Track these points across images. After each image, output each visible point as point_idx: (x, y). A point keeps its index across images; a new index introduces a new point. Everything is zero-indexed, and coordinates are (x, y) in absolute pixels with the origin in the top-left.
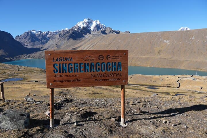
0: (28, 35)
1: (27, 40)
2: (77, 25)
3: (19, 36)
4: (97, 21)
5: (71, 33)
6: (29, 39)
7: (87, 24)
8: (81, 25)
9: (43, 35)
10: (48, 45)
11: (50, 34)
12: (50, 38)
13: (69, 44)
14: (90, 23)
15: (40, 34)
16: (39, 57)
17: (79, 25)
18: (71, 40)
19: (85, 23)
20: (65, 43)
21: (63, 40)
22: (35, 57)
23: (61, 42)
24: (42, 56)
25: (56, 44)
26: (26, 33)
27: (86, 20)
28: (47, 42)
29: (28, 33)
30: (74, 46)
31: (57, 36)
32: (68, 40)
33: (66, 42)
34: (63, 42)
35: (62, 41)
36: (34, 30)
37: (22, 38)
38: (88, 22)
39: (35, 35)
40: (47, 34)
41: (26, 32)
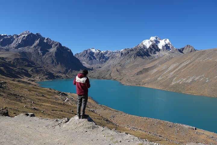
0: (87, 53)
1: (85, 58)
2: (142, 44)
3: (78, 54)
4: (166, 40)
5: (138, 50)
6: (88, 58)
7: (154, 42)
8: (147, 43)
9: (102, 54)
10: (108, 64)
11: (109, 54)
12: (109, 58)
13: (136, 63)
14: (157, 42)
15: (99, 53)
16: (99, 77)
17: (144, 43)
18: (139, 59)
19: (152, 41)
20: (130, 62)
21: (128, 58)
22: (93, 77)
23: (125, 61)
24: (103, 76)
25: (119, 63)
26: (85, 51)
27: (153, 38)
28: (105, 62)
29: (87, 51)
30: (144, 67)
31: (119, 55)
32: (134, 59)
33: (133, 61)
34: (129, 61)
35: (126, 59)
36: (94, 49)
37: (81, 56)
38: (155, 41)
39: (93, 53)
40: (106, 53)
41: (85, 50)
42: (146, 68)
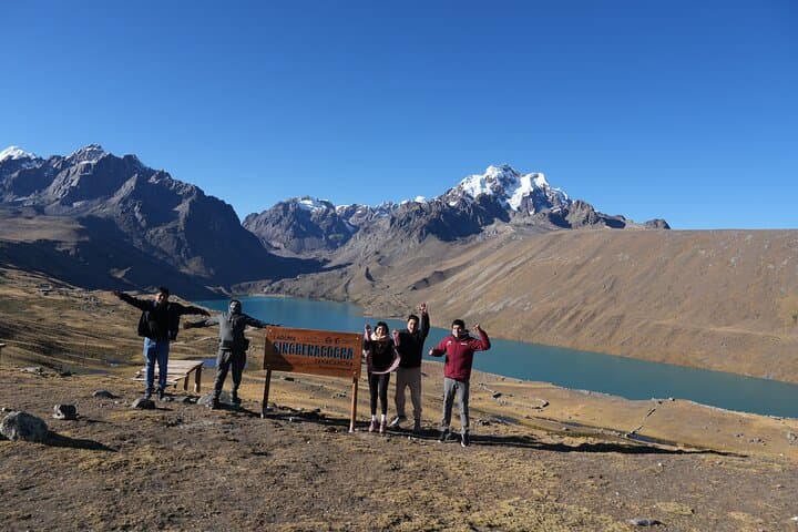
0: (285, 214)
1: (279, 231)
2: (460, 188)
3: (257, 215)
4: (537, 176)
5: (434, 214)
6: (287, 229)
7: (498, 184)
8: (475, 186)
9: (334, 215)
10: (350, 252)
11: (361, 216)
12: (356, 228)
13: (422, 254)
14: (509, 181)
15: (328, 211)
16: (313, 293)
17: (466, 187)
18: (433, 242)
19: (491, 181)
20: (408, 248)
21: (403, 237)
22: (298, 293)
23: (396, 245)
24: (325, 290)
25: (377, 253)
26: (280, 207)
27: (493, 172)
28: (344, 242)
29: (286, 206)
30: (441, 265)
31: (385, 222)
32: (420, 242)
33: (414, 246)
34: (404, 247)
35: (399, 242)
36: (308, 199)
37: (266, 222)
38: (501, 180)
39: (308, 213)
40: (350, 212)
41: (280, 204)
42: (443, 269)
